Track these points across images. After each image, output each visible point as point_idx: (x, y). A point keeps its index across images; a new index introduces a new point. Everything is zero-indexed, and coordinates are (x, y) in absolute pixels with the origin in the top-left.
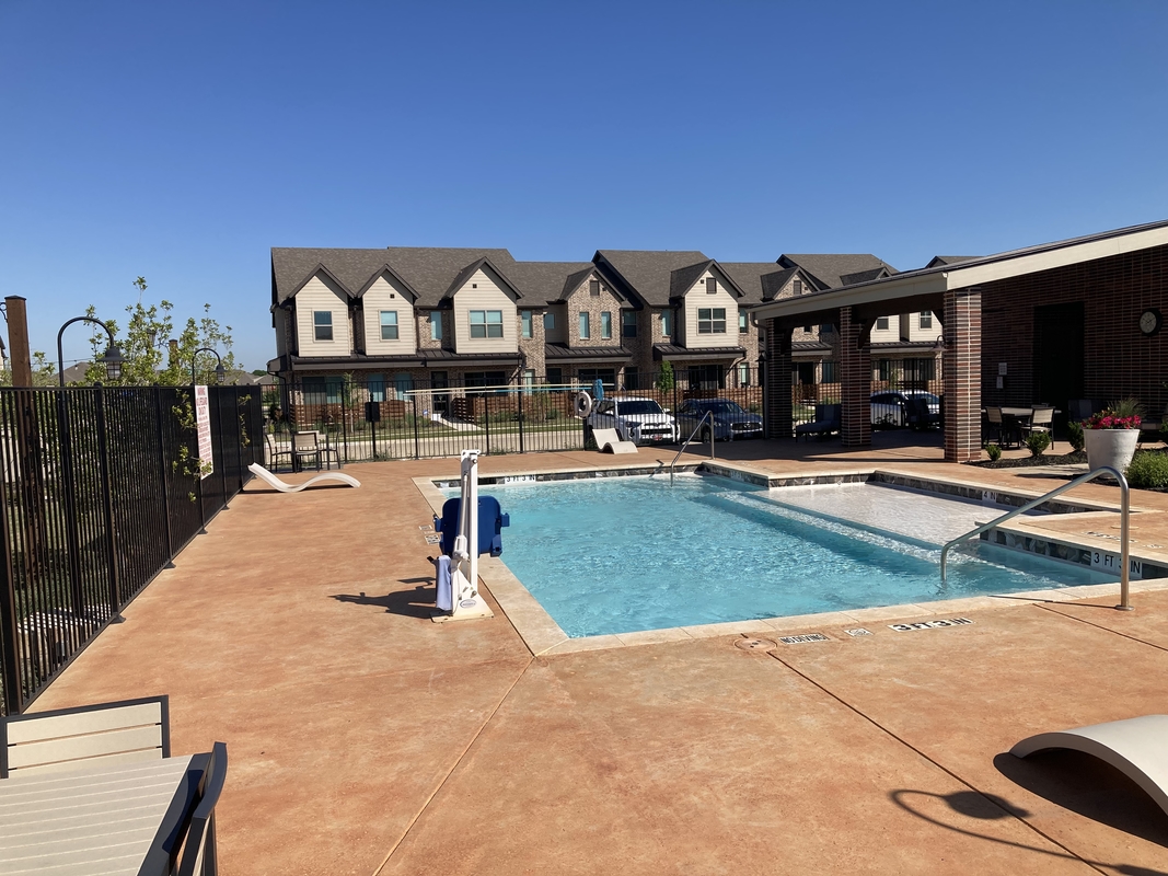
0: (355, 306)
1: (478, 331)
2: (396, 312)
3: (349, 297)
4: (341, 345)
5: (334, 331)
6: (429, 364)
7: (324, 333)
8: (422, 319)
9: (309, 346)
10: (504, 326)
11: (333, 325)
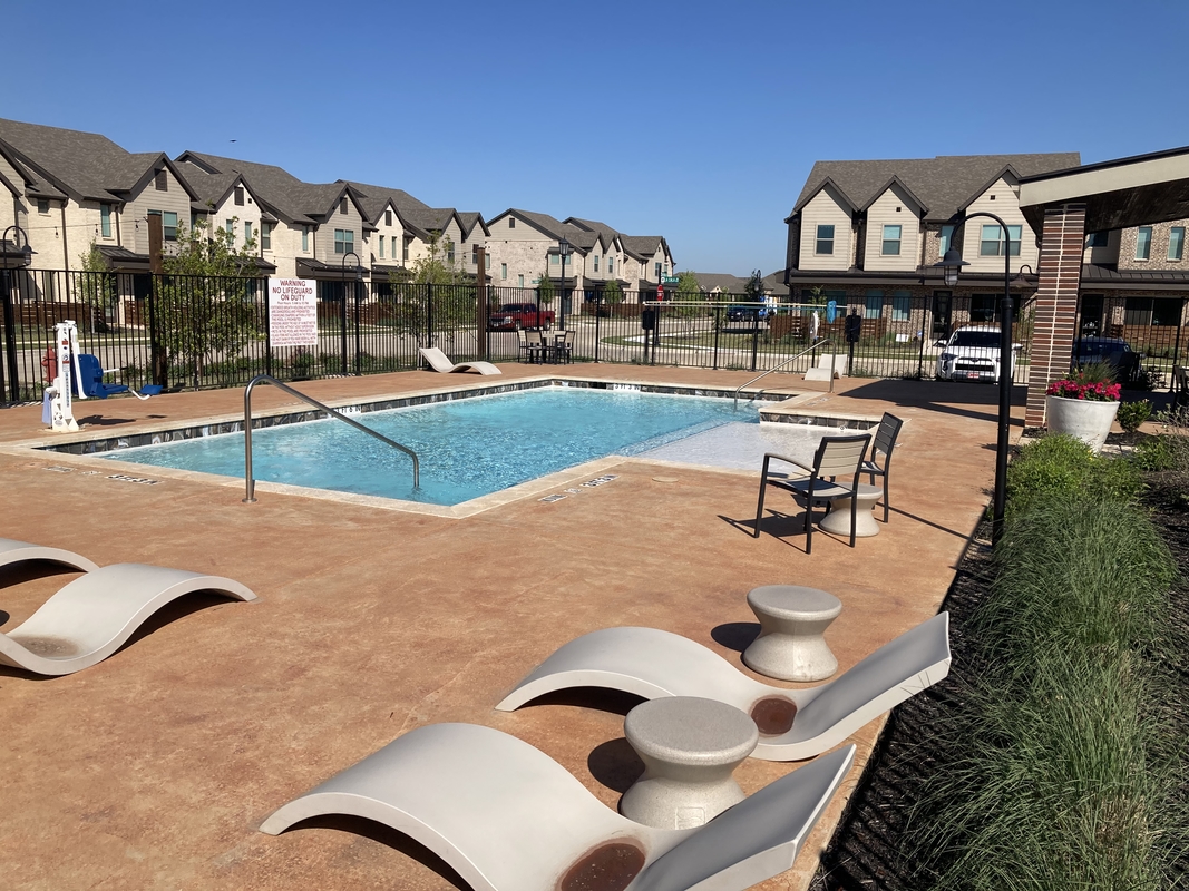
0: (859, 220)
1: (988, 248)
2: (900, 226)
3: (854, 211)
4: (841, 259)
5: (834, 245)
6: (927, 282)
7: (825, 247)
8: (931, 234)
9: (810, 260)
10: (1022, 243)
11: (835, 239)
